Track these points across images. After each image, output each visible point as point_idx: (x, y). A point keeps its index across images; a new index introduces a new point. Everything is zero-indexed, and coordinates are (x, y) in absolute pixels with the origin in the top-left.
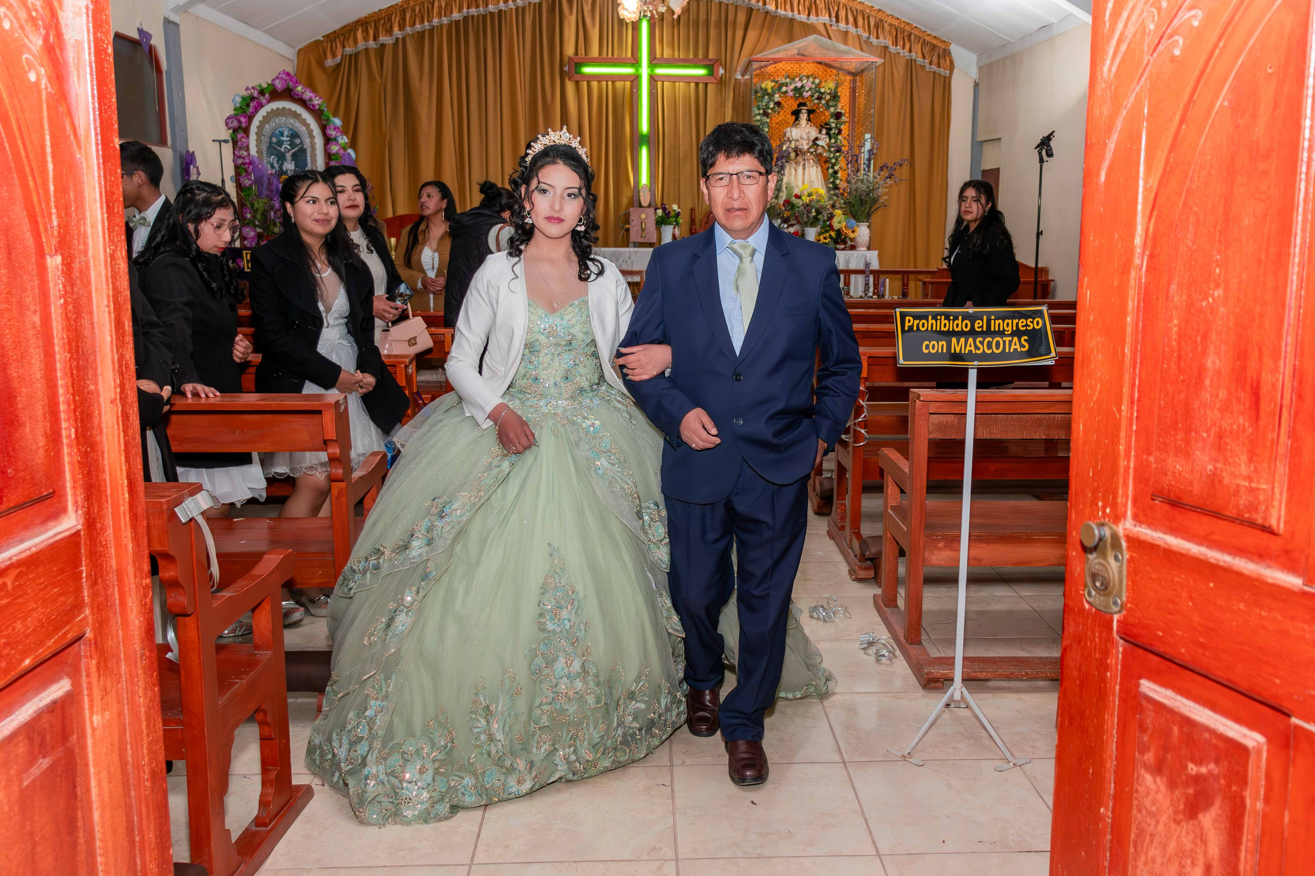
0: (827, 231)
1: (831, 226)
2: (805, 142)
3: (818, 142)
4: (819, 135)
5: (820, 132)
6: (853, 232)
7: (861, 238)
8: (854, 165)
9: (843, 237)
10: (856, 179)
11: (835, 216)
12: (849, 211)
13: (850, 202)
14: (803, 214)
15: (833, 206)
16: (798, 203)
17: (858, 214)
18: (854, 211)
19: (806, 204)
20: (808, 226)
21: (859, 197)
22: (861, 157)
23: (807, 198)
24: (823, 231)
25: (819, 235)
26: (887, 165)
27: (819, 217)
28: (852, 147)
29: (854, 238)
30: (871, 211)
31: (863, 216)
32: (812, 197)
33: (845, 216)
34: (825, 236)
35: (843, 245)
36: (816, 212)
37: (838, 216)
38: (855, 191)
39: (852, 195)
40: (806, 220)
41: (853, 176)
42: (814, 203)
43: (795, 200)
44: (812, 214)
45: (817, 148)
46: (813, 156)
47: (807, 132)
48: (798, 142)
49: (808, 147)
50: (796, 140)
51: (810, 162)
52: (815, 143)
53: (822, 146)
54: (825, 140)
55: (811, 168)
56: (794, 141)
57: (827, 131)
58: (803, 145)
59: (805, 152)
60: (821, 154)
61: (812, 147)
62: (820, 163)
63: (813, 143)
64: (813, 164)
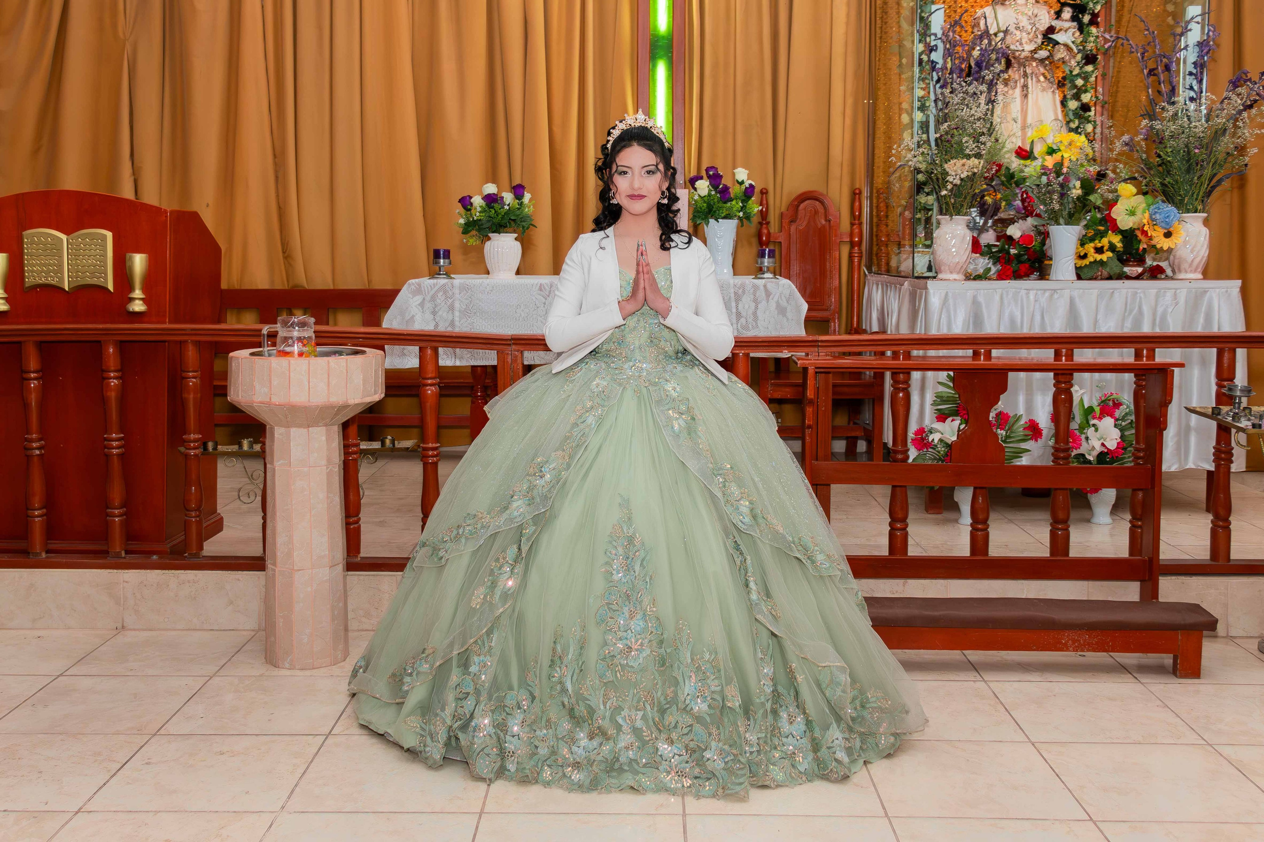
0: (1102, 235)
1: (1110, 224)
2: (1025, 38)
3: (1057, 37)
4: (1057, 24)
5: (1058, 15)
6: (1168, 235)
7: (1192, 251)
8: (1162, 79)
9: (1142, 246)
10: (1171, 110)
11: (1120, 199)
12: (1158, 185)
13: (1163, 163)
14: (1049, 192)
15: (1101, 176)
16: (1027, 170)
17: (1182, 193)
18: (1172, 184)
19: (1049, 170)
20: (1061, 221)
21: (1184, 151)
22: (1178, 60)
23: (1048, 158)
24: (1091, 233)
25: (1082, 244)
26: (1247, 76)
27: (1092, 198)
28: (1154, 38)
29: (1170, 250)
30: (1211, 184)
31: (1195, 196)
32: (1059, 154)
33: (1147, 196)
34: (1099, 245)
35: (1139, 266)
36: (1082, 187)
37: (1128, 198)
38: (1172, 136)
39: (1165, 147)
40: (1057, 207)
41: (1163, 104)
42: (1068, 167)
43: (1015, 163)
44: (1074, 191)
45: (1053, 51)
46: (1045, 67)
47: (1030, 13)
48: (1008, 37)
49: (1032, 47)
50: (1006, 32)
51: (1038, 81)
52: (1050, 38)
53: (1066, 45)
54: (1071, 34)
55: (1040, 94)
56: (1001, 35)
57: (1073, 13)
58: (1021, 44)
59: (1026, 58)
60: (1064, 62)
61: (1040, 48)
62: (1058, 84)
63: (1043, 39)
64: (1044, 85)
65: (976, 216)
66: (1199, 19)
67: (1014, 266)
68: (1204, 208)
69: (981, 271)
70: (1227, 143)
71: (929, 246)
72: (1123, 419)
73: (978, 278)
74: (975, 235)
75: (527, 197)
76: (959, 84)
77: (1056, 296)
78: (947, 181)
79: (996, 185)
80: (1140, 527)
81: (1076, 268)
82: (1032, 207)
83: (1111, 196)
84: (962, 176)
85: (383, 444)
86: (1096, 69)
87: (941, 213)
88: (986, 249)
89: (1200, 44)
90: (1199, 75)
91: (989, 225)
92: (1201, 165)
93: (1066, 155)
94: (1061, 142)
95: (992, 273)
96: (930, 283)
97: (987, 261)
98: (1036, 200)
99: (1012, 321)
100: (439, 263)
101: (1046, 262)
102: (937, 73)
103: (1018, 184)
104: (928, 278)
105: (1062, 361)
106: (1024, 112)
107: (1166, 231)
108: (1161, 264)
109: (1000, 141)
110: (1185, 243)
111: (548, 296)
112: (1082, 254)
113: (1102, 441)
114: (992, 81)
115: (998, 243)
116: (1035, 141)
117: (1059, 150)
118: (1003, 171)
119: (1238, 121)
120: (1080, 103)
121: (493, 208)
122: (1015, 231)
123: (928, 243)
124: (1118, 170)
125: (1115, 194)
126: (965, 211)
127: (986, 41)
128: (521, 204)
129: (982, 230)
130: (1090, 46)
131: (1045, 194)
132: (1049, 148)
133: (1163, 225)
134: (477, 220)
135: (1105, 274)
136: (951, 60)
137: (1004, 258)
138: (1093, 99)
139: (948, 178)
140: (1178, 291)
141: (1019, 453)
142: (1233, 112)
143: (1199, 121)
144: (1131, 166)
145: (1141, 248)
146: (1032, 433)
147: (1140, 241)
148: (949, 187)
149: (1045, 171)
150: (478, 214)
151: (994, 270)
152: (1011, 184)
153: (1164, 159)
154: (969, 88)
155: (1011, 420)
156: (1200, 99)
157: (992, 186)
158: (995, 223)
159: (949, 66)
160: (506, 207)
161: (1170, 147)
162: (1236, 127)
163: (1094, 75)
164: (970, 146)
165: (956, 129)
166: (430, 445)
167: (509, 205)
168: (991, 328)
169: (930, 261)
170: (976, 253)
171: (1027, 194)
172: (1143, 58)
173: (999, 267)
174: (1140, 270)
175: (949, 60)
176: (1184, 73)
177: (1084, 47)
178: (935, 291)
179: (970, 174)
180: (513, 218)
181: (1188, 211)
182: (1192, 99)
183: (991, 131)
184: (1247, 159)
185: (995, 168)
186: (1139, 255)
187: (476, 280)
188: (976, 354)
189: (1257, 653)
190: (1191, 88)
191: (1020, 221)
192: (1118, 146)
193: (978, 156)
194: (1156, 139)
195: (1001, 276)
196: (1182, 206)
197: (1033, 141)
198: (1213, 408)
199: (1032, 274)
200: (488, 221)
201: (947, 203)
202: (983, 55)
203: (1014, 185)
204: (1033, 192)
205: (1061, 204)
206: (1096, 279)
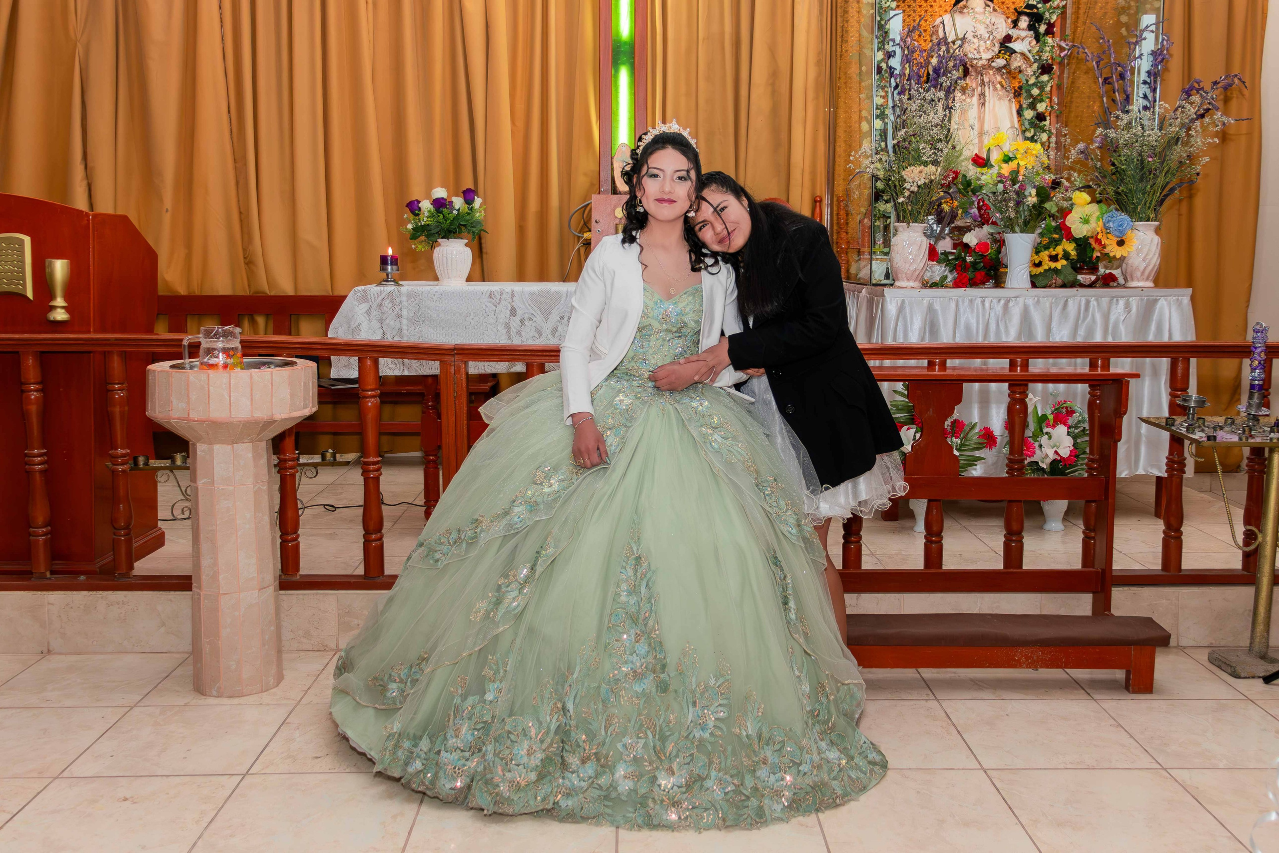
0: (1057, 242)
1: (1065, 232)
2: (983, 46)
3: (1014, 46)
4: (1014, 33)
5: (1015, 24)
6: (1121, 243)
7: (1144, 260)
8: (1117, 87)
9: (1096, 254)
10: (1126, 118)
11: (1075, 207)
12: (1112, 193)
13: (1117, 171)
14: (1005, 200)
15: (1056, 184)
16: (983, 178)
17: (1135, 201)
18: (1126, 192)
19: (1005, 177)
20: (1017, 229)
21: (1138, 160)
22: (1133, 69)
23: (1004, 165)
24: (1046, 241)
25: (1037, 252)
26: (1199, 86)
27: (1047, 205)
28: (1109, 46)
29: (1123, 259)
30: (1164, 193)
31: (1148, 205)
32: (1016, 162)
33: (1102, 204)
34: (1054, 253)
35: (1092, 274)
36: (1038, 195)
37: (1083, 206)
38: (1126, 145)
39: (1120, 156)
40: (1013, 215)
41: (1118, 113)
42: (1024, 175)
43: (972, 171)
44: (1029, 199)
45: (1010, 60)
46: (1002, 76)
47: (988, 22)
48: (966, 45)
49: (989, 55)
50: (964, 39)
51: (995, 89)
52: (1007, 47)
53: (1022, 54)
54: (1028, 42)
55: (997, 102)
56: (959, 43)
57: (1030, 22)
58: (978, 52)
59: (983, 67)
60: (1020, 72)
61: (998, 56)
62: (1014, 93)
63: (1001, 47)
64: (1000, 93)
65: (933, 224)
66: (1153, 28)
67: (970, 274)
68: (1156, 217)
69: (938, 279)
70: (1179, 151)
71: (887, 254)
72: (1076, 427)
73: (934, 285)
74: (932, 243)
75: (478, 202)
76: (917, 91)
77: (1011, 304)
78: (905, 188)
79: (952, 193)
80: (1093, 538)
81: (1031, 276)
82: (988, 215)
83: (1065, 204)
84: (919, 183)
85: (324, 458)
86: (1052, 79)
87: (898, 220)
88: (943, 257)
89: (1153, 53)
90: (1152, 83)
91: (946, 232)
92: (1154, 174)
93: (1022, 163)
94: (1017, 150)
95: (949, 280)
96: (887, 290)
97: (943, 269)
98: (992, 208)
99: (968, 328)
100: (387, 269)
101: (1002, 270)
102: (895, 80)
103: (974, 191)
104: (885, 285)
105: (1017, 371)
106: (981, 120)
107: (1119, 239)
108: (1113, 272)
109: (957, 149)
110: (1139, 251)
111: (499, 304)
112: (1037, 262)
113: (1055, 449)
114: (950, 87)
115: (955, 251)
116: (991, 148)
117: (1016, 158)
118: (960, 177)
119: (1190, 130)
120: (1035, 112)
121: (441, 212)
122: (971, 239)
123: (886, 250)
124: (1073, 179)
125: (1070, 202)
126: (922, 218)
127: (944, 48)
128: (471, 209)
129: (939, 237)
130: (1046, 56)
131: (1001, 202)
132: (1006, 156)
133: (1117, 233)
134: (424, 225)
135: (1059, 281)
136: (909, 66)
137: (960, 265)
138: (1049, 108)
139: (906, 185)
140: (1131, 299)
141: (973, 461)
142: (1186, 121)
143: (1153, 129)
144: (1084, 175)
145: (1095, 256)
146: (986, 441)
147: (1094, 249)
148: (907, 194)
149: (1001, 179)
150: (425, 219)
151: (950, 277)
152: (968, 192)
153: (1117, 168)
154: (927, 95)
155: (966, 428)
156: (1154, 108)
157: (949, 194)
158: (952, 231)
159: (907, 72)
160: (455, 212)
161: (1124, 156)
162: (1189, 136)
163: (1049, 85)
164: (927, 152)
165: (914, 135)
166: (371, 459)
167: (458, 210)
168: (946, 338)
169: (888, 268)
170: (933, 261)
171: (983, 201)
172: (1098, 67)
173: (955, 274)
174: (1093, 278)
175: (907, 66)
176: (1138, 82)
177: (1040, 57)
178: (892, 299)
179: (927, 181)
180: (462, 223)
181: (1141, 220)
182: (1145, 108)
183: (948, 137)
184: (1199, 168)
185: (952, 175)
186: (1093, 263)
187: (424, 287)
188: (931, 364)
189: (1207, 664)
190: (1145, 97)
191: (977, 228)
192: (1073, 154)
193: (935, 163)
194: (1110, 147)
195: (957, 284)
196: (1135, 215)
197: (989, 149)
198: (1167, 419)
199: (988, 282)
200: (437, 227)
201: (904, 211)
202: (941, 62)
203: (970, 193)
204: (989, 200)
205: (1017, 212)
206: (1050, 287)
